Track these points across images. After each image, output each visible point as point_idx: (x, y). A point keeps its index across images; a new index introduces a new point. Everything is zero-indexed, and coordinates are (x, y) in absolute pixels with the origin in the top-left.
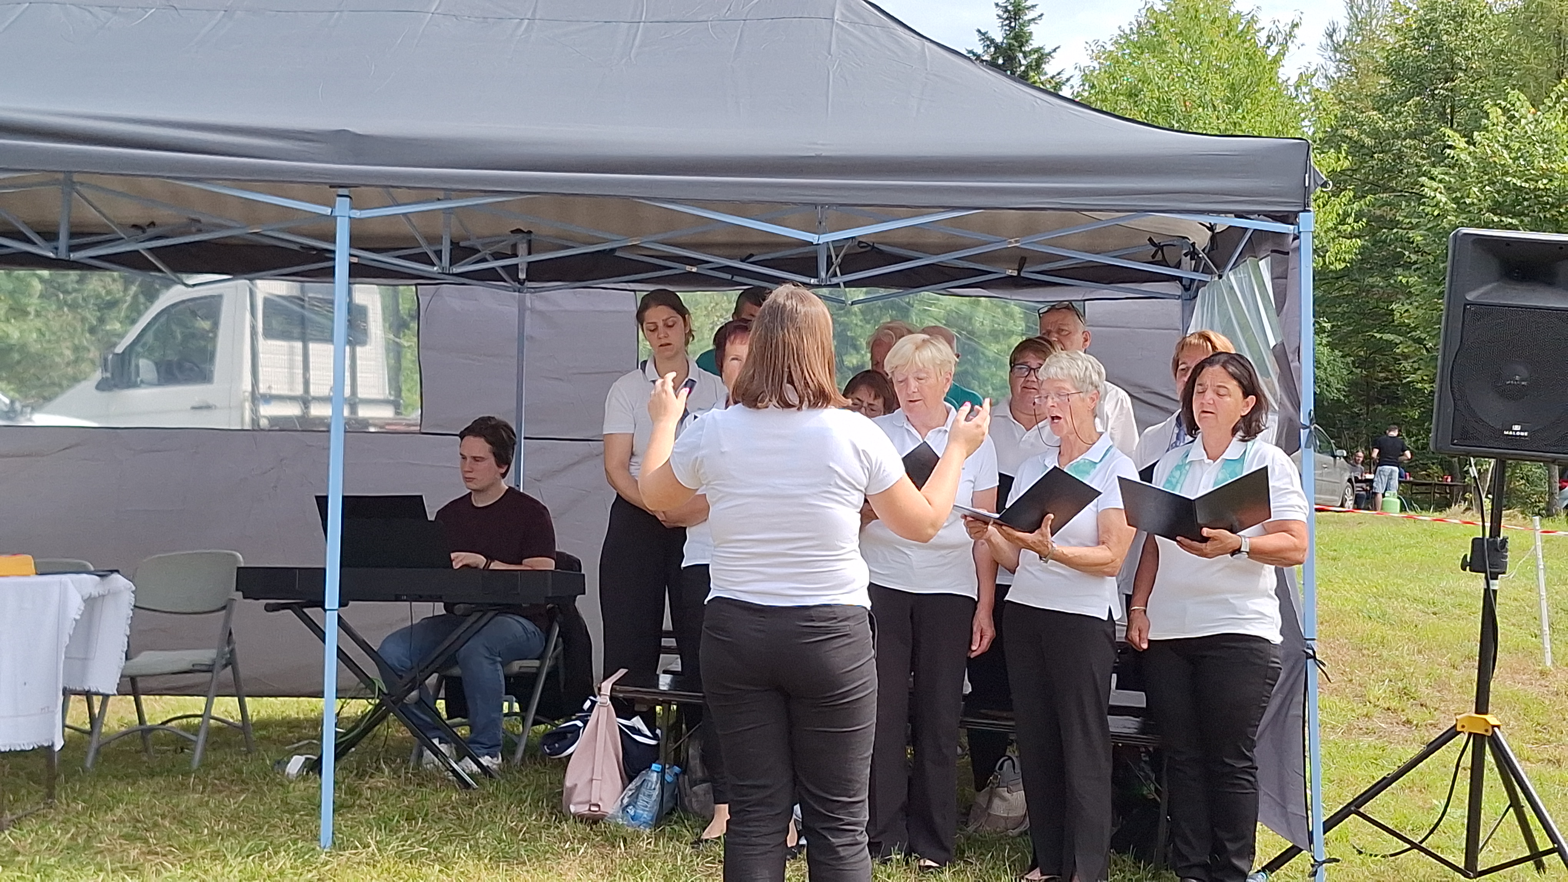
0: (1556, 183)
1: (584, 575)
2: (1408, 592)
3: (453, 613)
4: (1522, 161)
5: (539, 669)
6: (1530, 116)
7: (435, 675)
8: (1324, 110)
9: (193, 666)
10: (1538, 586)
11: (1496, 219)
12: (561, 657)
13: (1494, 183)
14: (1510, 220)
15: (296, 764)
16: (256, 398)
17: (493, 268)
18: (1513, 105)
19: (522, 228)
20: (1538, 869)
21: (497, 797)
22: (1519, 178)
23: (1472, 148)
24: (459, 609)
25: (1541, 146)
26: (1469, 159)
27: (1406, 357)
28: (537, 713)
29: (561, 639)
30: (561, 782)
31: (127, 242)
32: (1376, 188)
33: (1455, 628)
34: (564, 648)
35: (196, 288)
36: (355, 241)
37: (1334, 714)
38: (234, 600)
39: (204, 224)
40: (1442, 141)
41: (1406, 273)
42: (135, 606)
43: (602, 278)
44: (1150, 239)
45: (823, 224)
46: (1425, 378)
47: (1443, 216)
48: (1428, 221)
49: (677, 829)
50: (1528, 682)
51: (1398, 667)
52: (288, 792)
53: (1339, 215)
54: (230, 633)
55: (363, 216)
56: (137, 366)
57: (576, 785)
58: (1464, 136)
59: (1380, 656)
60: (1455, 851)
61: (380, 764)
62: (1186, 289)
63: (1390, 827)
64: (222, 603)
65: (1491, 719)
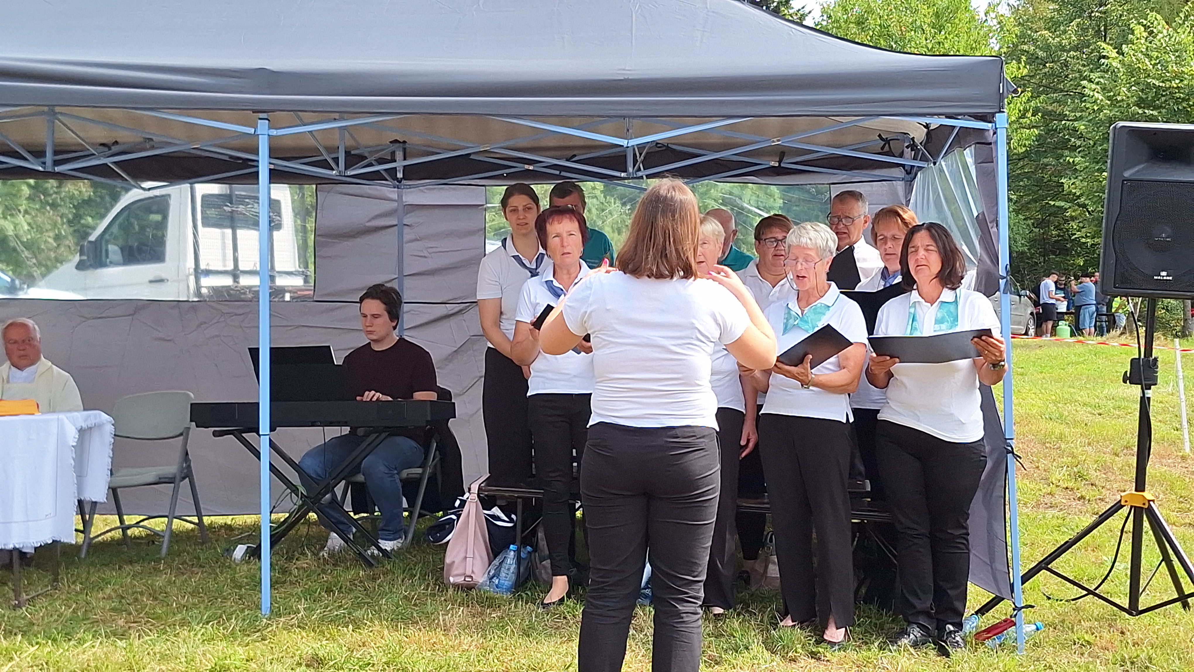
0: (1186, 82)
1: (454, 403)
2: (1080, 399)
3: (356, 434)
4: (1159, 66)
5: (422, 475)
6: (1165, 32)
7: (343, 482)
8: (1008, 30)
9: (160, 478)
10: (1179, 392)
11: (1140, 111)
12: (438, 465)
13: (1139, 84)
14: (1151, 112)
15: (240, 551)
16: (198, 272)
17: (378, 171)
18: (1152, 23)
19: (399, 140)
20: (1185, 607)
21: (394, 573)
22: (1157, 80)
23: (1121, 57)
24: (361, 432)
25: (1173, 55)
26: (1119, 66)
27: (1073, 219)
28: (421, 508)
29: (437, 452)
30: (443, 560)
31: (98, 158)
32: (1048, 89)
33: (1115, 425)
34: (441, 459)
35: (151, 191)
36: (273, 153)
37: (1026, 494)
38: (189, 428)
39: (156, 143)
40: (1099, 52)
41: (1072, 154)
42: (115, 435)
43: (462, 176)
44: (880, 136)
45: (630, 131)
46: (1088, 235)
47: (1100, 110)
48: (1090, 114)
49: (529, 594)
50: (1172, 465)
51: (1074, 457)
52: (235, 574)
53: (1020, 111)
54: (187, 454)
55: (279, 134)
56: (107, 251)
57: (454, 562)
58: (1115, 48)
59: (1059, 448)
60: (1122, 596)
61: (304, 550)
62: (908, 173)
63: (1071, 578)
64: (181, 431)
65: (1148, 495)
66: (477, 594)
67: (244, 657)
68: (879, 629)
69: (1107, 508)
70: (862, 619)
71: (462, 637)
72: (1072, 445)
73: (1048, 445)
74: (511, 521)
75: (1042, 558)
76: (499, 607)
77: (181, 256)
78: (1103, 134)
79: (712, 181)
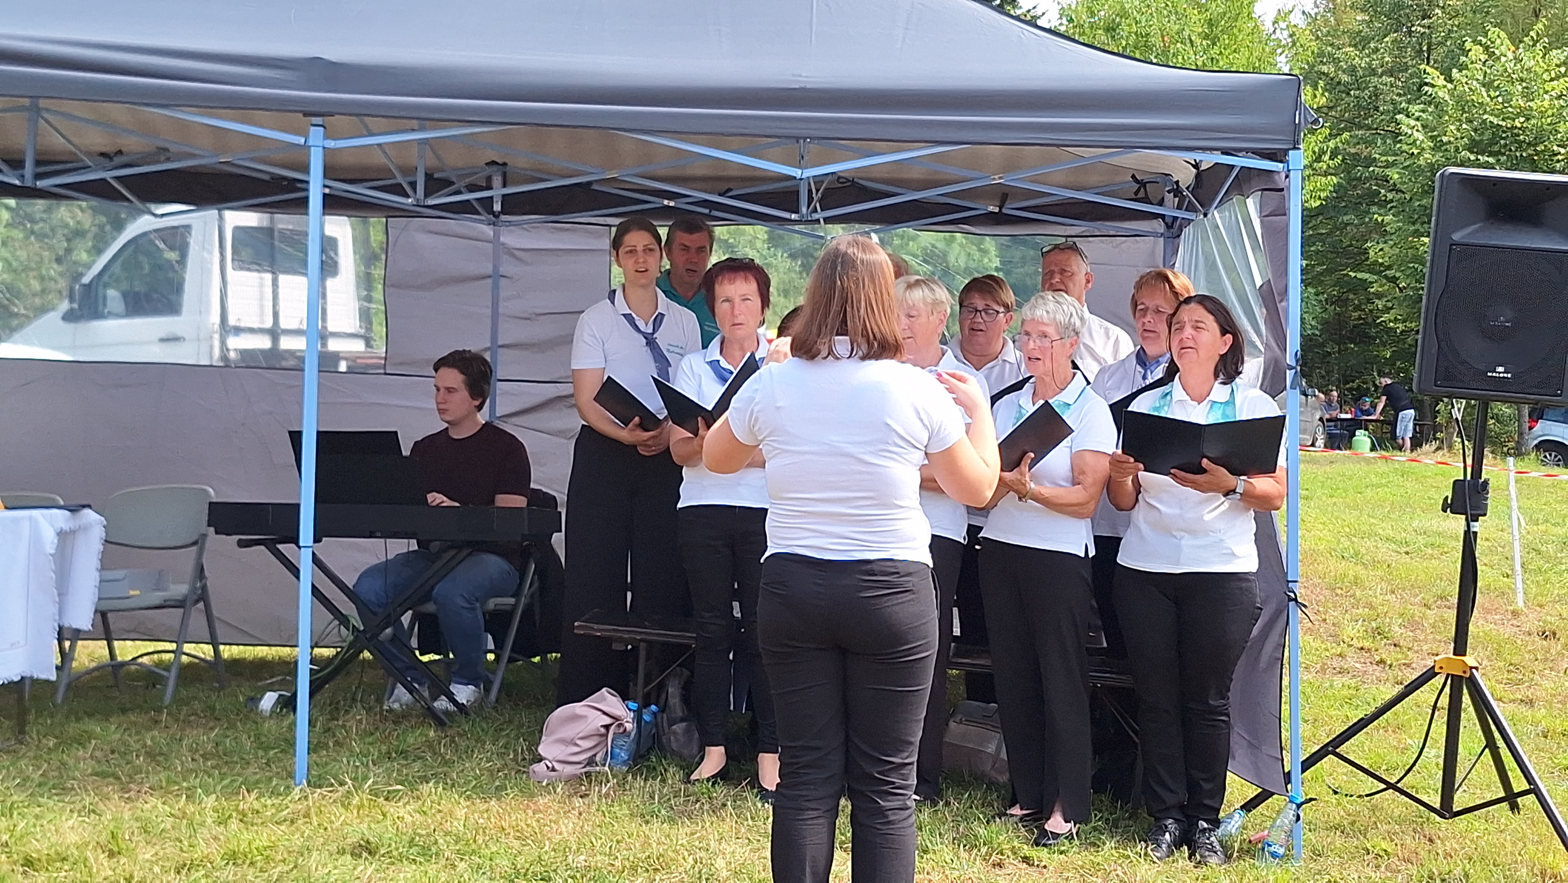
0: (1533, 121)
2: (1381, 532)
3: (428, 549)
4: (1499, 99)
5: (515, 606)
6: (1509, 54)
7: (410, 613)
8: (1301, 46)
9: (165, 601)
10: (1512, 524)
11: (1472, 157)
13: (1471, 122)
14: (1486, 159)
15: (269, 700)
16: (226, 330)
17: (468, 201)
18: (1493, 43)
19: (498, 161)
20: (1513, 809)
22: (1496, 116)
23: (1450, 86)
24: (435, 546)
25: (1520, 85)
26: (1447, 98)
27: (1379, 296)
28: (512, 650)
29: (537, 577)
31: (95, 171)
32: (1352, 125)
33: (1427, 568)
34: (542, 588)
35: (165, 218)
36: (329, 172)
37: (1308, 654)
38: (205, 535)
39: (173, 153)
40: (1420, 78)
41: (1382, 211)
42: (105, 541)
43: (578, 212)
44: (1132, 177)
45: (805, 158)
46: (1399, 317)
47: (1420, 154)
48: (1406, 158)
50: (1500, 622)
51: (1371, 607)
52: (263, 730)
53: (1314, 152)
54: (202, 569)
55: (337, 146)
56: (105, 298)
58: (1442, 74)
59: (1353, 596)
60: (1430, 791)
61: (355, 701)
62: (1169, 227)
63: (1366, 767)
64: (194, 538)
65: (1470, 660)
68: (1113, 827)
69: (1416, 677)
72: (1370, 593)
73: (1339, 591)
75: (1328, 740)
77: (203, 308)
78: (1423, 186)
79: (911, 229)
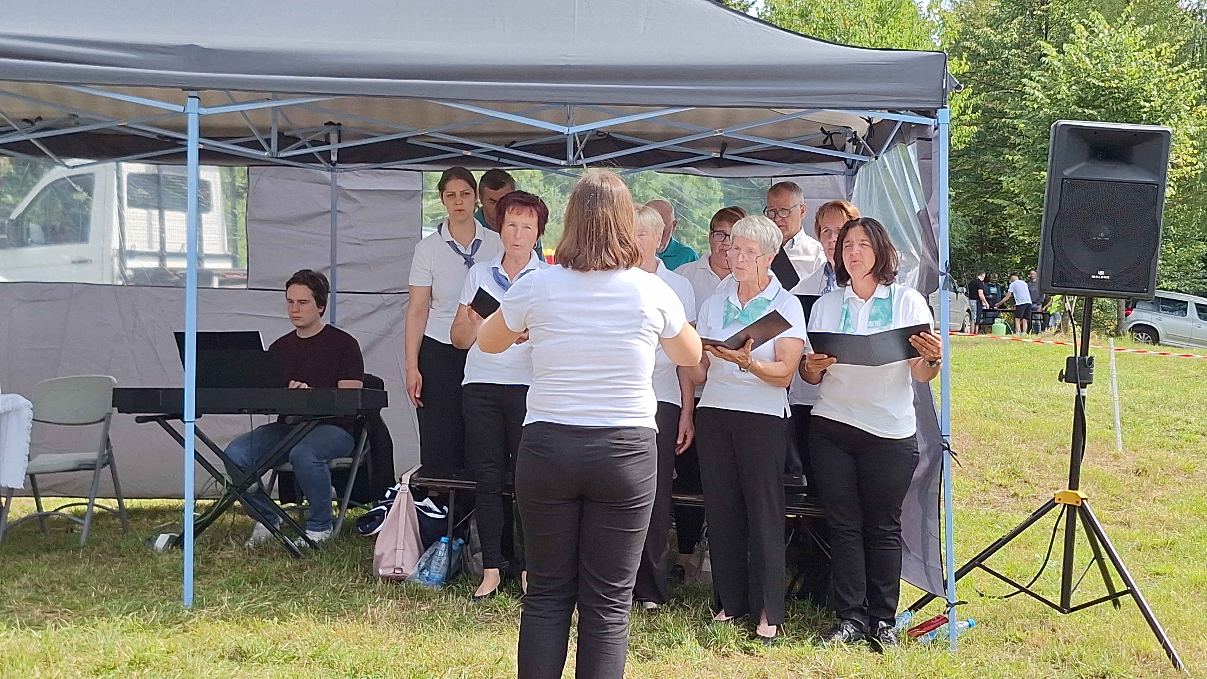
0: (1125, 83)
1: (386, 392)
2: (1015, 396)
3: (283, 421)
4: (1099, 66)
5: (352, 464)
6: (1106, 31)
7: (271, 470)
8: (950, 27)
9: (80, 465)
10: (1112, 390)
11: (1080, 110)
12: (369, 456)
13: (1079, 83)
14: (1091, 112)
15: (162, 540)
16: (124, 254)
17: (312, 153)
18: (1093, 23)
19: (334, 122)
20: (1115, 605)
21: (321, 564)
22: (1097, 79)
23: (1062, 56)
24: (289, 420)
25: (1114, 55)
26: (1059, 65)
27: (1011, 216)
28: (351, 499)
29: (368, 442)
30: (372, 552)
31: (21, 134)
32: (991, 86)
33: (1049, 423)
34: (372, 450)
35: (75, 169)
36: (203, 132)
37: (959, 490)
38: (111, 414)
39: (82, 119)
40: (1039, 51)
41: (1011, 152)
42: (33, 420)
43: (397, 161)
44: (822, 129)
45: (571, 118)
46: (1027, 232)
47: (1040, 108)
48: (1029, 112)
49: (461, 587)
50: (1105, 463)
51: (1008, 454)
52: (157, 563)
53: (960, 107)
54: (108, 440)
55: (209, 113)
56: (28, 229)
57: (383, 554)
58: (1056, 47)
59: (994, 445)
60: (1053, 593)
61: (229, 540)
62: (850, 167)
63: (1004, 576)
64: (101, 417)
65: (1081, 493)
66: (406, 587)
67: (164, 649)
68: (813, 625)
69: (1040, 507)
70: (796, 615)
71: (391, 631)
72: (1007, 443)
73: (982, 442)
74: (443, 512)
75: (976, 556)
76: (429, 599)
77: (106, 236)
78: (1042, 133)
79: (652, 171)
